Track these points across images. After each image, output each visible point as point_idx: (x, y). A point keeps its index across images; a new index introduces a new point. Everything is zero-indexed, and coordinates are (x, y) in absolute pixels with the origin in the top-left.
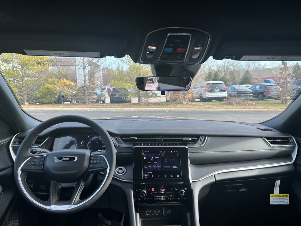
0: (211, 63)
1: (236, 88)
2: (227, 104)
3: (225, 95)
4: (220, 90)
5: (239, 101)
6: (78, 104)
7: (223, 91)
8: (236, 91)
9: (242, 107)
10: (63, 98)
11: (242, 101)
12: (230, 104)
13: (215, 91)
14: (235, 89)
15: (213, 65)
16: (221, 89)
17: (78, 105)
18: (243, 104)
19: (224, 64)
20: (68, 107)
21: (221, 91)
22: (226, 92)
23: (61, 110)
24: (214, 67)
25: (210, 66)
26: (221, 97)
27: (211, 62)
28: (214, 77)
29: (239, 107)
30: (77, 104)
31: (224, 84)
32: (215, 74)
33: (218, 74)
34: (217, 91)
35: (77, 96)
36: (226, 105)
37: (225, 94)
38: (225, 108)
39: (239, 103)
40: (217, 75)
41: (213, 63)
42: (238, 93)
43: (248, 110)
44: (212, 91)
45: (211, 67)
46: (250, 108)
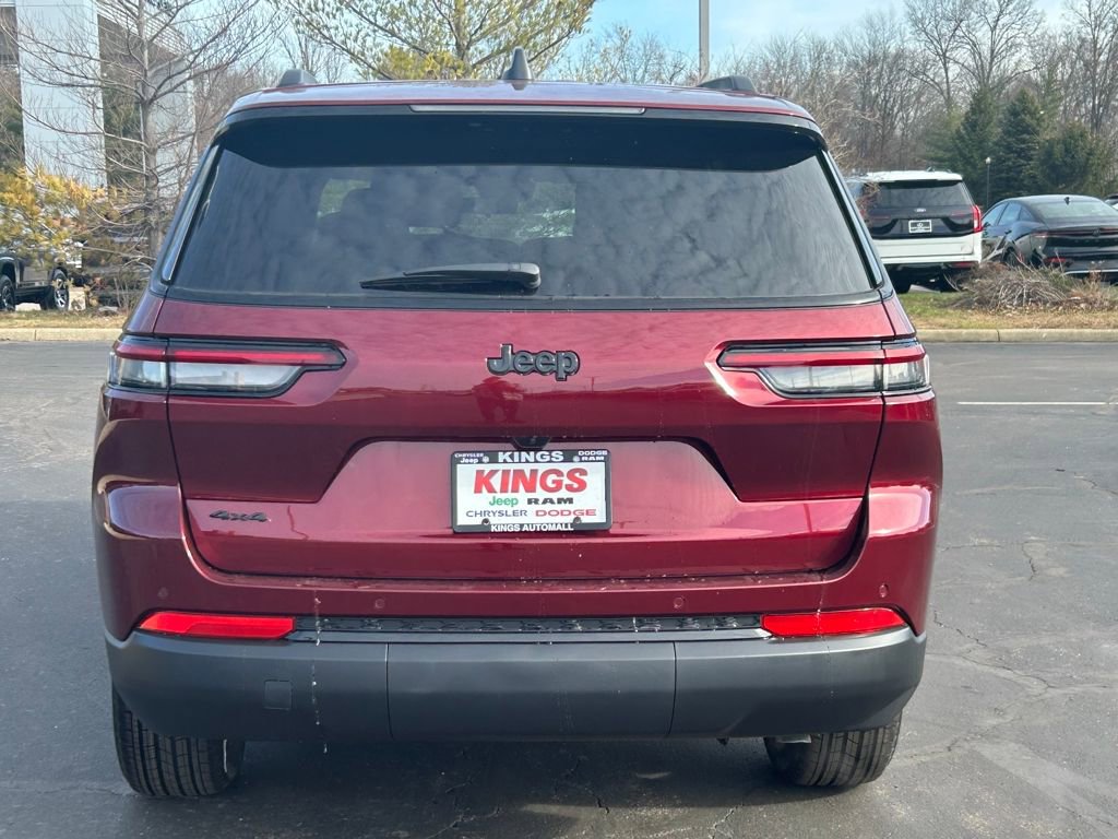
0: (993, 29)
1: (1047, 213)
2: (966, 305)
3: (972, 254)
4: (941, 223)
5: (1036, 284)
6: (114, 309)
7: (956, 229)
8: (1041, 232)
9: (1050, 317)
10: (6, 278)
11: (1055, 285)
12: (985, 303)
13: (911, 230)
14: (1037, 217)
15: (1012, 46)
16: (946, 220)
17: (114, 314)
18: (1056, 304)
19: (1086, 32)
20: (63, 322)
21: (949, 231)
22: (978, 237)
23: (31, 339)
24: (1015, 58)
25: (985, 50)
26: (946, 264)
27: (991, 17)
28: (1007, 133)
29: (1027, 320)
30: (102, 309)
31: (962, 187)
32: (1015, 113)
33: (1033, 114)
34: (921, 229)
35: (107, 265)
36: (961, 306)
37: (967, 248)
38: (944, 326)
39: (1032, 299)
40: (1027, 118)
41: (1008, 27)
42: (1051, 242)
43: (1072, 334)
44: (896, 230)
45: (992, 58)
46: (1089, 325)
